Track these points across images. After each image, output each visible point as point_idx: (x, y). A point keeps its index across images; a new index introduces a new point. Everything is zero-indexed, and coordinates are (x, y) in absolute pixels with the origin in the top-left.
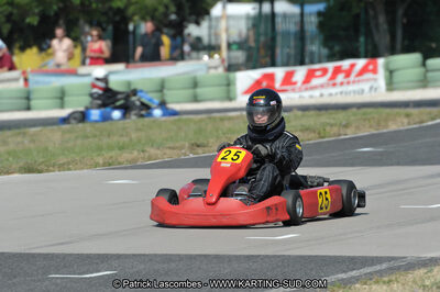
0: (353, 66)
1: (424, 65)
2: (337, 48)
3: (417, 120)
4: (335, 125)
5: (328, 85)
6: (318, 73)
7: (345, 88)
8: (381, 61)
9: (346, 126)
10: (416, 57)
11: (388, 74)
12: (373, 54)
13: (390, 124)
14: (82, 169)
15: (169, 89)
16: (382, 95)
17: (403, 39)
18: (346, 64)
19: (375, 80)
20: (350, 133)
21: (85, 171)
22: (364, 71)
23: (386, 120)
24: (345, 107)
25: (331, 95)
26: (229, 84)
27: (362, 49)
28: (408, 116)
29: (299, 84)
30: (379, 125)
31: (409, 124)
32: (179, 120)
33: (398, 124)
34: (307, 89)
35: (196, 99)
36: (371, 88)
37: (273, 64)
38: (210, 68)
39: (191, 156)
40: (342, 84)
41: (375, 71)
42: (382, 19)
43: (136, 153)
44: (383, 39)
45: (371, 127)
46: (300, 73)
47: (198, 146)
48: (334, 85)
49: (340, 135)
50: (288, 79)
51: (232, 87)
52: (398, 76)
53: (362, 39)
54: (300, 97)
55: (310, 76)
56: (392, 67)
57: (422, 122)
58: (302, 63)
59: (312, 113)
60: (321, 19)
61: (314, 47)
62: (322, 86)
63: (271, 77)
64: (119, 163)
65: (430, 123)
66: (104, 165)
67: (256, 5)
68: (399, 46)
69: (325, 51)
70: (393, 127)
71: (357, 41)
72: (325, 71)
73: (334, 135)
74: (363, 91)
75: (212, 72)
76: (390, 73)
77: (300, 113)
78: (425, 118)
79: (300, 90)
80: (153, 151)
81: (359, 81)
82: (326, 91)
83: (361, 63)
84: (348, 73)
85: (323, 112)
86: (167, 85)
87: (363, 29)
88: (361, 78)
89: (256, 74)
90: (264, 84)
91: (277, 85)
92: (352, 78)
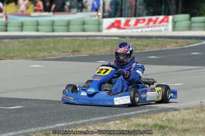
0: (157, 19)
1: (190, 20)
2: (151, 10)
3: (180, 45)
4: (142, 45)
5: (145, 27)
6: (141, 21)
7: (153, 29)
8: (171, 18)
9: (147, 46)
10: (187, 16)
12: (168, 13)
14: (20, 59)
15: (72, 25)
16: (170, 33)
17: (182, 7)
18: (154, 18)
19: (167, 26)
20: (148, 49)
21: (21, 60)
22: (162, 21)
23: (166, 44)
25: (146, 31)
26: (100, 24)
27: (163, 12)
28: (176, 43)
29: (132, 26)
31: (176, 46)
32: (73, 39)
33: (171, 46)
34: (135, 28)
35: (84, 30)
36: (165, 29)
37: (121, 16)
38: (92, 16)
39: (72, 56)
40: (152, 27)
41: (167, 22)
43: (46, 53)
44: (173, 8)
45: (158, 47)
46: (133, 20)
47: (76, 51)
48: (148, 27)
49: (143, 50)
50: (127, 23)
51: (101, 26)
52: (178, 25)
53: (163, 7)
54: (132, 32)
55: (137, 22)
56: (175, 20)
57: (182, 46)
59: (134, 39)
62: (142, 27)
63: (119, 22)
64: (38, 58)
66: (30, 58)
68: (180, 11)
70: (168, 47)
71: (161, 7)
72: (144, 20)
73: (140, 50)
74: (161, 31)
75: (93, 18)
76: (174, 22)
77: (129, 39)
78: (184, 44)
79: (132, 28)
80: (54, 53)
81: (159, 26)
82: (144, 30)
83: (161, 17)
84: (155, 22)
85: (140, 39)
86: (71, 23)
88: (160, 24)
89: (112, 20)
90: (116, 25)
91: (122, 26)
92: (157, 24)
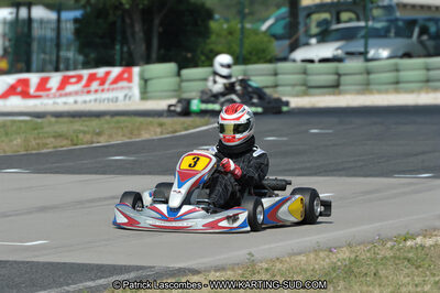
0: (108, 73)
1: (179, 74)
2: (92, 56)
3: (170, 129)
4: (88, 133)
5: (82, 92)
6: (73, 80)
7: (99, 96)
8: (136, 70)
9: (99, 134)
10: (171, 67)
11: (143, 82)
12: (129, 62)
13: (143, 132)
16: (137, 104)
17: (160, 47)
18: (101, 71)
19: (130, 88)
20: (103, 141)
22: (119, 79)
23: (139, 129)
24: (98, 115)
25: (85, 102)
27: (117, 57)
28: (161, 125)
29: (53, 91)
30: (131, 134)
31: (162, 133)
33: (151, 133)
34: (61, 96)
36: (125, 96)
37: (28, 70)
40: (96, 91)
41: (130, 80)
42: (138, 28)
44: (139, 48)
45: (124, 136)
46: (55, 79)
48: (89, 92)
49: (92, 143)
50: (42, 85)
52: (152, 85)
53: (118, 47)
54: (54, 103)
55: (65, 82)
56: (147, 76)
57: (176, 132)
58: (57, 70)
59: (65, 119)
60: (77, 25)
61: (70, 54)
62: (76, 93)
63: (25, 83)
65: (183, 133)
67: (13, 10)
68: (154, 56)
69: (81, 58)
70: (145, 136)
71: (113, 48)
72: (80, 78)
73: (87, 143)
74: (117, 98)
76: (145, 81)
77: (53, 119)
78: (178, 127)
79: (55, 96)
81: (113, 89)
82: (80, 99)
83: (116, 71)
84: (103, 81)
85: (77, 119)
87: (119, 38)
88: (115, 86)
89: (11, 79)
90: (19, 89)
91: (32, 91)
92: (106, 86)
